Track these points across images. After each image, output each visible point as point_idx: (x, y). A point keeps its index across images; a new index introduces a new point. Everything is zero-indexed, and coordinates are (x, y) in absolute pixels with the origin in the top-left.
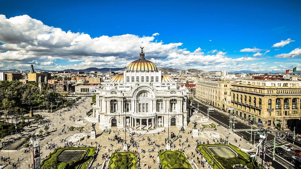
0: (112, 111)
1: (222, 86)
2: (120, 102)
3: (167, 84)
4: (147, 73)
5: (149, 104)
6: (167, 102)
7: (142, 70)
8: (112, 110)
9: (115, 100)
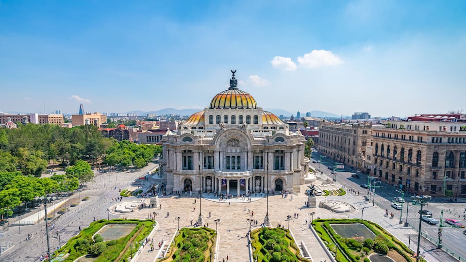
0: (185, 168)
1: (359, 133)
2: (197, 154)
3: (271, 128)
4: (241, 110)
5: (242, 158)
6: (270, 154)
7: (232, 105)
8: (185, 166)
9: (190, 151)
